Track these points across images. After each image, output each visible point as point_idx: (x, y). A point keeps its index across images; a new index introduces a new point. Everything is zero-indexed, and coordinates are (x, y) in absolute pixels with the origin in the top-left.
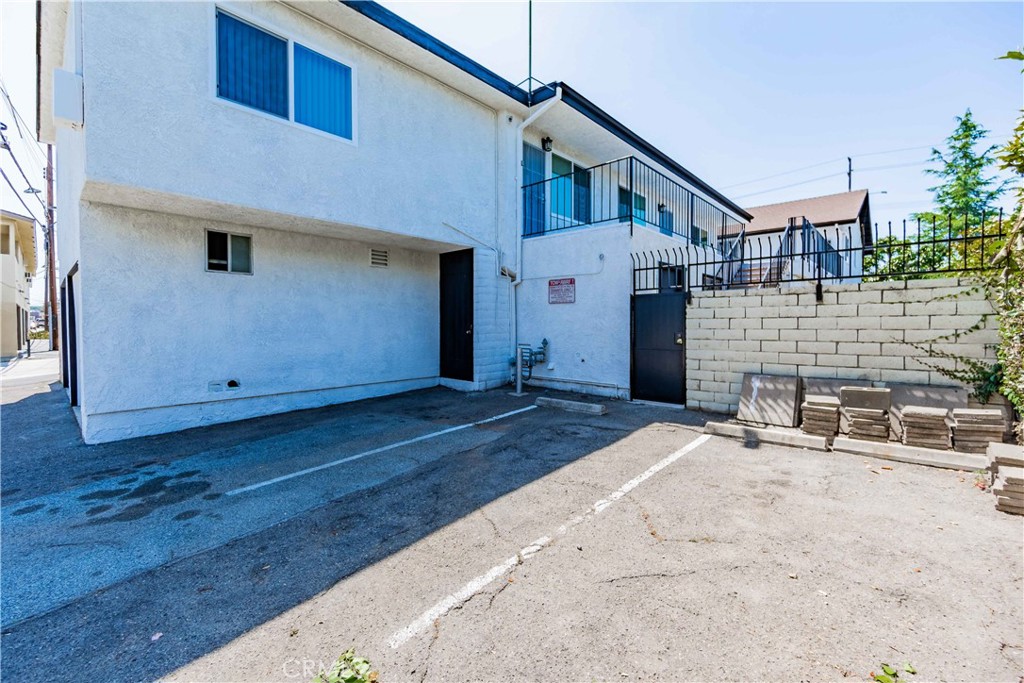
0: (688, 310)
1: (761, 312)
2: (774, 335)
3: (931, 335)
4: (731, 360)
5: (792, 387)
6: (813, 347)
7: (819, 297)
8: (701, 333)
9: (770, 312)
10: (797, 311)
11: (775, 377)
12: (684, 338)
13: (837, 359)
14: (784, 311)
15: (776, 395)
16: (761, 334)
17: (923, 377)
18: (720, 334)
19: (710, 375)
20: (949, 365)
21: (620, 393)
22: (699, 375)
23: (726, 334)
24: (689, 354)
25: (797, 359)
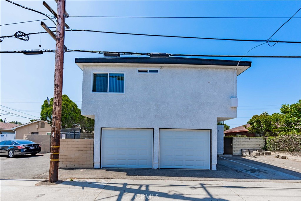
0: (233, 140)
1: (243, 141)
2: (244, 144)
3: (259, 144)
4: (239, 147)
5: (248, 150)
6: (249, 145)
7: (249, 139)
8: (235, 143)
9: (244, 141)
10: (247, 141)
11: (246, 149)
12: (232, 144)
13: (251, 147)
14: (245, 141)
15: (247, 152)
16: (243, 144)
17: (259, 148)
18: (237, 144)
19: (236, 150)
20: (261, 147)
21: (222, 154)
22: (235, 150)
23: (238, 144)
24: (233, 147)
25: (247, 147)
